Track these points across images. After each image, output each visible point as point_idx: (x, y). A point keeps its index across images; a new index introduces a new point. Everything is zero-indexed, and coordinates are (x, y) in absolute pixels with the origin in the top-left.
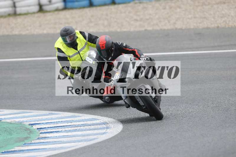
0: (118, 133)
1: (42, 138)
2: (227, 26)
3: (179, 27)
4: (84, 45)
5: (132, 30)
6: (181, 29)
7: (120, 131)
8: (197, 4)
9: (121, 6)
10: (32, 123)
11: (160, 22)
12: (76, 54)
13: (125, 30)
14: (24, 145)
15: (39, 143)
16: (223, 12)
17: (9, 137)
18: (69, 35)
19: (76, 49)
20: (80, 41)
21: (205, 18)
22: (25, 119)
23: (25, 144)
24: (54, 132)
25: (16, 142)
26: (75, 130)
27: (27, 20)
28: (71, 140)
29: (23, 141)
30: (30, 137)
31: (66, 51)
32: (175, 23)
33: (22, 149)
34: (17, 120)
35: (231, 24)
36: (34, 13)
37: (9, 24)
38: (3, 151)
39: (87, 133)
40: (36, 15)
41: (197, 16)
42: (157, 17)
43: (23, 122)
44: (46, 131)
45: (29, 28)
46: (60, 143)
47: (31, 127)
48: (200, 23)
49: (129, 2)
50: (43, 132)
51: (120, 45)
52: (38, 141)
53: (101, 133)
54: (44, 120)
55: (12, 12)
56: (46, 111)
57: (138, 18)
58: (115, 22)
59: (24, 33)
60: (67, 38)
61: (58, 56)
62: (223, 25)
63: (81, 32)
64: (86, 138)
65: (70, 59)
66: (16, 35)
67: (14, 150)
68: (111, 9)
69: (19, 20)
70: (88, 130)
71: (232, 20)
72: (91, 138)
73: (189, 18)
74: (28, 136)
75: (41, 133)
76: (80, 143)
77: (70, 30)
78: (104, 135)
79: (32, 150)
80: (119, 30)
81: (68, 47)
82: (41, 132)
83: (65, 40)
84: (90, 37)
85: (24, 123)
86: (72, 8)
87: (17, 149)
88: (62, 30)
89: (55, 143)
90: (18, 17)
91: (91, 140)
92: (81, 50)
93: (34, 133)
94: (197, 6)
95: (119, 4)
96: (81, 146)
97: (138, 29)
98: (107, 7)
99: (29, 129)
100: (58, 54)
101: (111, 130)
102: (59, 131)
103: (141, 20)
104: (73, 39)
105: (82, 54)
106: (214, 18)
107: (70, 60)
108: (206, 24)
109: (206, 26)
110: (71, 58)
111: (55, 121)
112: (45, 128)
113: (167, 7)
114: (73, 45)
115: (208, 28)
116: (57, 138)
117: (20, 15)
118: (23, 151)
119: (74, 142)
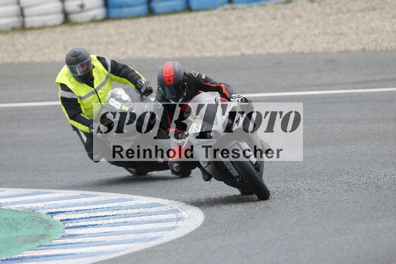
0: (196, 227)
1: (70, 236)
2: (379, 48)
3: (298, 50)
4: (104, 78)
5: (220, 54)
6: (302, 53)
7: (199, 225)
8: (328, 11)
9: (201, 14)
10: (52, 211)
11: (267, 40)
12: (92, 93)
13: (208, 54)
14: (38, 248)
15: (64, 244)
16: (372, 25)
17: (14, 234)
18: (81, 62)
19: (92, 86)
20: (98, 72)
21: (342, 34)
22: (40, 205)
23: (40, 246)
24: (88, 225)
25: (26, 242)
26: (125, 223)
27: (43, 38)
28: (117, 239)
29: (37, 241)
30: (49, 235)
31: (76, 90)
32: (291, 43)
33: (35, 254)
34: (27, 206)
35: (385, 45)
36: (55, 26)
37: (13, 46)
38: (4, 259)
39: (145, 228)
40: (59, 29)
41: (329, 31)
42: (262, 32)
43: (37, 209)
44: (76, 224)
45: (47, 51)
46: (99, 245)
47: (51, 217)
48: (333, 43)
49: (215, 8)
50: (71, 225)
51: (197, 78)
52: (62, 241)
53: (168, 228)
54: (74, 206)
55: (19, 25)
56: (75, 191)
57: (230, 35)
58: (191, 41)
59: (37, 60)
60: (77, 67)
61: (62, 98)
62: (372, 46)
63: (99, 58)
64: (142, 236)
65: (81, 101)
66: (24, 63)
67: (22, 255)
68: (185, 20)
69: (30, 37)
70: (145, 223)
71: (387, 37)
72: (151, 237)
73: (315, 35)
74: (45, 232)
75: (67, 228)
76: (133, 245)
77: (81, 55)
78: (173, 232)
79: (53, 256)
80: (197, 55)
81: (77, 82)
82: (66, 225)
83: (73, 71)
84: (113, 66)
85: (38, 211)
86: (119, 18)
87: (27, 254)
88: (69, 53)
89: (90, 244)
90: (28, 33)
91: (151, 239)
92: (99, 87)
93: (56, 227)
94: (329, 15)
95: (198, 10)
96: (135, 250)
97: (229, 53)
98: (177, 16)
99: (46, 220)
100: (61, 93)
101: (184, 223)
102: (97, 225)
103: (235, 38)
104: (88, 69)
105: (101, 94)
106: (357, 34)
107: (82, 103)
108: (343, 45)
109: (343, 48)
110: (83, 101)
111: (91, 207)
112: (75, 219)
113: (279, 16)
114: (87, 78)
115: (346, 52)
116: (93, 237)
117: (32, 28)
118: (37, 257)
119: (123, 242)
